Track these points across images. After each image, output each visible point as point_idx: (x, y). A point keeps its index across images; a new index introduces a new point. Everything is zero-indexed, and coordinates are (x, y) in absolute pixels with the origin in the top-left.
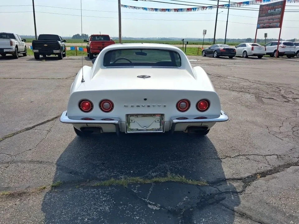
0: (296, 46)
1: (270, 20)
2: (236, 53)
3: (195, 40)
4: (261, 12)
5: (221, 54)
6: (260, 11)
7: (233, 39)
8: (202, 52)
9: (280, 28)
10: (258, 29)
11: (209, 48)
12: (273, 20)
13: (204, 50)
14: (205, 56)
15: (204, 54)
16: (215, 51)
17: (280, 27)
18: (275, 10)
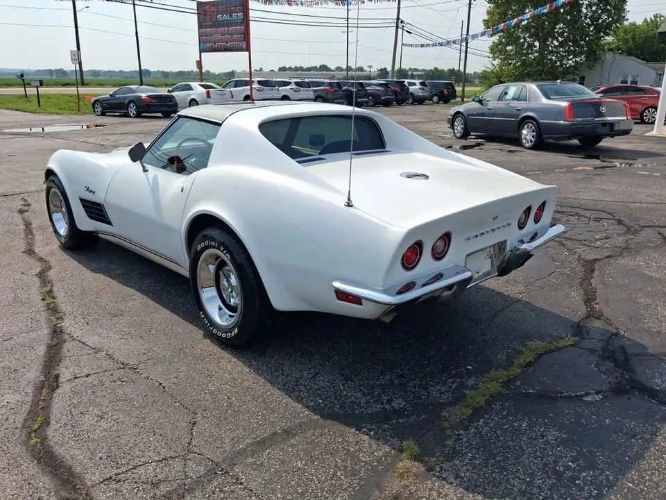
0: (279, 87)
1: (224, 35)
2: (177, 104)
3: (9, 74)
4: (202, 16)
5: (146, 109)
6: (199, 14)
7: (109, 72)
8: (93, 105)
9: (248, 53)
10: (202, 54)
11: (111, 95)
12: (232, 35)
13: (96, 101)
14: (103, 114)
15: (99, 109)
16: (130, 102)
17: (248, 49)
18: (231, 16)
